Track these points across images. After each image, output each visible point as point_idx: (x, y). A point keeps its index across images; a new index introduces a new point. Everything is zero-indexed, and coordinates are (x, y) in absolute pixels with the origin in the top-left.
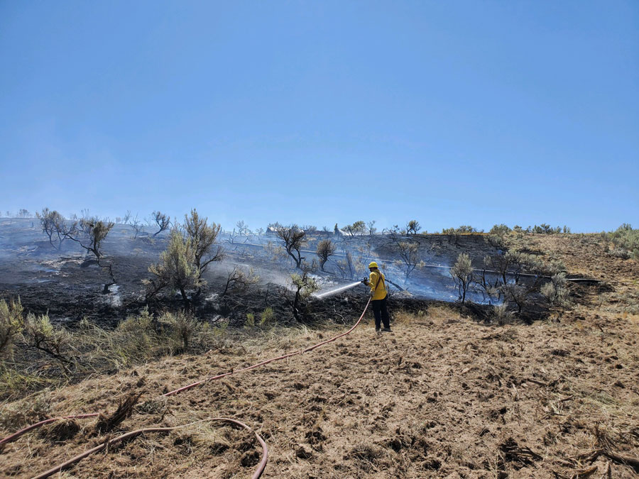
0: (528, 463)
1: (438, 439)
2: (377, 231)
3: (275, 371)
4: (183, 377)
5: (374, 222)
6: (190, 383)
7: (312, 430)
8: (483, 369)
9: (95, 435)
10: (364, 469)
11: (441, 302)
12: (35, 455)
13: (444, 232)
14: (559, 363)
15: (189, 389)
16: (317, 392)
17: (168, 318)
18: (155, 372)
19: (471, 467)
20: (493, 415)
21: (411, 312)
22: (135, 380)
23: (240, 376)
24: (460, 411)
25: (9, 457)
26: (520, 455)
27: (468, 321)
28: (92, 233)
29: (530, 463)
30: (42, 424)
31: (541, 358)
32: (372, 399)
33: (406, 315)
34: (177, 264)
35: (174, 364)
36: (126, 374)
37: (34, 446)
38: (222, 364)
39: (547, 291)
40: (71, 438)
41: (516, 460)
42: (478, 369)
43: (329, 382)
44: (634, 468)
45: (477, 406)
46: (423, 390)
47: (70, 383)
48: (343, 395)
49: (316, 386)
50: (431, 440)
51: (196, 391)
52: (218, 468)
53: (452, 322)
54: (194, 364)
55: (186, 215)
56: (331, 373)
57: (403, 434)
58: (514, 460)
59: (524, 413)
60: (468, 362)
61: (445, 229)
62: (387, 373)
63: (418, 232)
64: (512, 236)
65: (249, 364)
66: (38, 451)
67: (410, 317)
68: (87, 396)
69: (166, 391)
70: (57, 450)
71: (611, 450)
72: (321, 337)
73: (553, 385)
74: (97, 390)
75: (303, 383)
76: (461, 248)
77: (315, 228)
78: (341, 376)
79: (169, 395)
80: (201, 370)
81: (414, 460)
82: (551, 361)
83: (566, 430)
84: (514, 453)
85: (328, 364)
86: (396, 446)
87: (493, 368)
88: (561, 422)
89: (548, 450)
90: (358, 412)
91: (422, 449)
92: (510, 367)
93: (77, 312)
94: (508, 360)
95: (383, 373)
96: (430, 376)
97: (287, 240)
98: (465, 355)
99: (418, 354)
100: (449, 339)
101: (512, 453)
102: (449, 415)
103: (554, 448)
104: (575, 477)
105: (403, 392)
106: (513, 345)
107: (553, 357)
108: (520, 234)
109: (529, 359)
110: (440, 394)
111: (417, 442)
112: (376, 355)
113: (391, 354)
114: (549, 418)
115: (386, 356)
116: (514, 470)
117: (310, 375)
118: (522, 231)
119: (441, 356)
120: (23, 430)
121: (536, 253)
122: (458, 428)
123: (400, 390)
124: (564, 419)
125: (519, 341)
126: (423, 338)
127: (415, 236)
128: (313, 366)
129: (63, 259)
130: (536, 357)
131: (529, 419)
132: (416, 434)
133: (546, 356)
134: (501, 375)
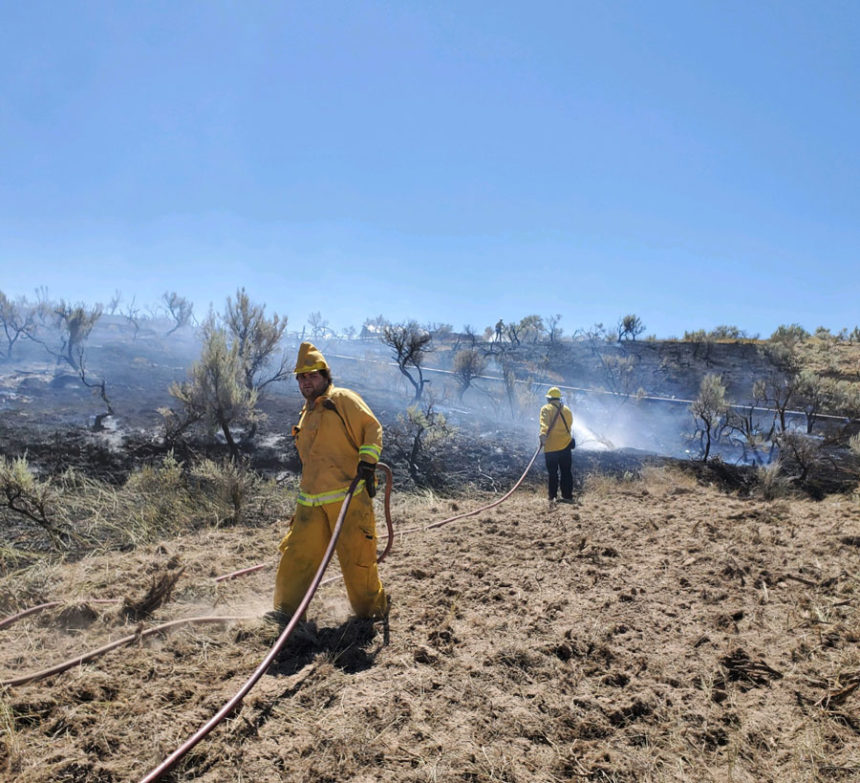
0: (761, 682)
1: (629, 650)
2: (564, 335)
4: (238, 557)
5: (559, 317)
6: (250, 565)
7: (438, 630)
8: (719, 560)
9: (122, 624)
10: (513, 678)
12: (39, 647)
13: (687, 337)
14: (850, 556)
15: (249, 573)
16: (447, 582)
17: (208, 469)
18: (193, 549)
19: (674, 684)
20: (721, 622)
21: (612, 475)
22: (163, 560)
24: (670, 615)
25: (3, 648)
26: (751, 672)
27: (710, 491)
29: (764, 682)
30: (40, 609)
31: (819, 548)
32: (532, 596)
33: (602, 478)
34: (216, 382)
35: (222, 538)
36: (148, 551)
37: (36, 636)
40: (87, 626)
41: (744, 679)
42: (710, 559)
43: (466, 570)
45: (699, 609)
46: (615, 586)
47: (65, 559)
48: (487, 587)
49: (446, 574)
50: (618, 649)
51: (259, 575)
53: (681, 492)
54: (253, 539)
55: (229, 300)
56: (469, 559)
57: (575, 638)
58: (742, 679)
59: (771, 620)
60: (697, 550)
61: (690, 332)
62: (560, 561)
63: (639, 337)
64: (810, 347)
66: (43, 642)
67: (608, 483)
68: (95, 578)
69: (213, 574)
70: (68, 641)
72: (455, 508)
73: (827, 584)
74: (108, 571)
75: (425, 571)
76: (716, 368)
77: (449, 328)
78: (486, 563)
79: (220, 580)
80: (266, 548)
81: (589, 674)
82: (837, 553)
83: (830, 643)
84: (742, 670)
85: (465, 546)
86: (563, 654)
87: (736, 559)
88: (826, 632)
89: (795, 667)
90: (509, 611)
91: (603, 661)
92: (765, 558)
93: (54, 460)
94: (764, 548)
95: (552, 560)
96: (630, 569)
97: (399, 347)
98: (692, 540)
99: (614, 537)
100: (672, 517)
101: (740, 670)
102: (651, 618)
103: (806, 664)
104: (826, 699)
105: (583, 588)
106: (780, 529)
107: (841, 548)
108: (826, 342)
109: (800, 550)
110: (642, 591)
111: (596, 651)
112: (545, 536)
113: (569, 535)
114: (808, 626)
115: (561, 538)
116: (739, 692)
117: (436, 560)
118: (830, 337)
119: (652, 541)
120: (16, 615)
121: (851, 378)
122: (663, 636)
123: (579, 585)
124: (831, 628)
125: (790, 523)
126: (627, 513)
127: (634, 343)
128: (442, 547)
129: (21, 373)
130: (814, 547)
131: (775, 628)
132: (596, 640)
133: (831, 545)
134: (747, 569)
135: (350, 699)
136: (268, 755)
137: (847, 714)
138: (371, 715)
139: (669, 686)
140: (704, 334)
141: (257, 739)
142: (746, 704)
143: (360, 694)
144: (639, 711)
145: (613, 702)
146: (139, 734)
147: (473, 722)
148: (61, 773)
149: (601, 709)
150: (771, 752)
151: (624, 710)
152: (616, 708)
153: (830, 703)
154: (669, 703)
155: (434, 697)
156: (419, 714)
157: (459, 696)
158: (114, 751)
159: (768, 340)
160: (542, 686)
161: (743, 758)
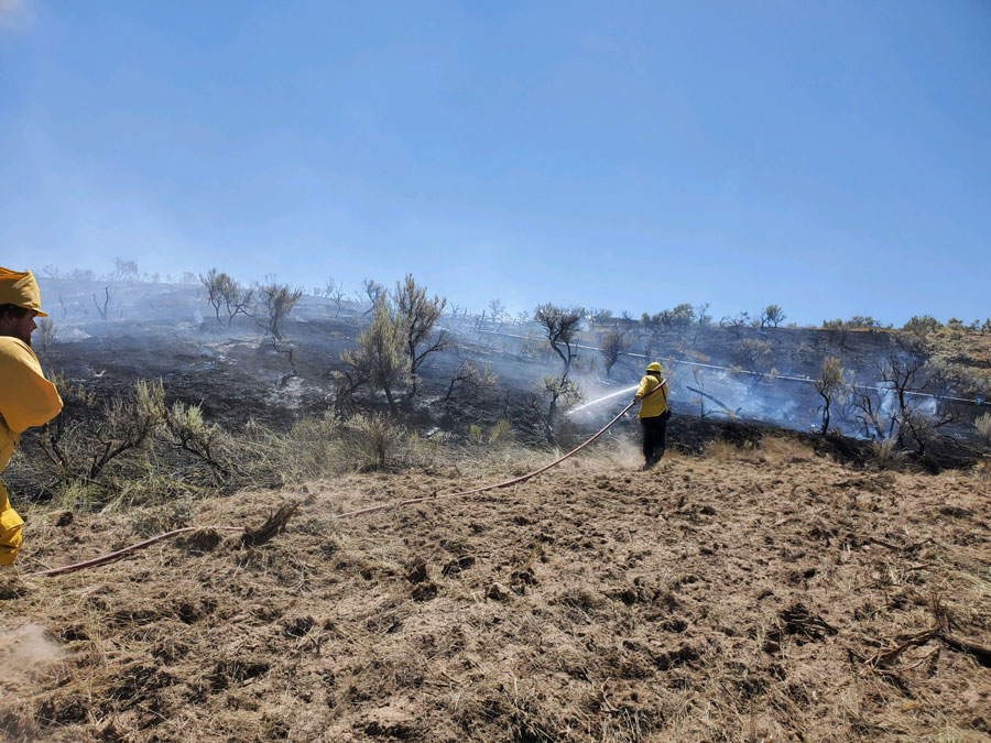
0: (817, 637)
1: (695, 599)
2: (712, 321)
3: (495, 500)
4: (367, 498)
5: (707, 306)
6: (375, 505)
7: (519, 571)
8: (808, 522)
9: (238, 549)
10: (572, 618)
11: (784, 431)
12: (167, 564)
13: (826, 325)
14: (945, 525)
15: (371, 512)
16: (545, 529)
17: (358, 422)
18: (331, 490)
19: (729, 633)
20: (794, 579)
21: (732, 442)
22: (303, 497)
23: (444, 502)
24: (746, 569)
25: (137, 564)
26: (809, 626)
27: (826, 462)
28: (272, 305)
29: (820, 637)
30: (178, 533)
31: (915, 516)
32: (619, 545)
33: (724, 446)
34: (380, 351)
35: (359, 482)
36: (293, 490)
37: (167, 554)
38: (424, 487)
39: (986, 426)
40: (210, 550)
41: (801, 633)
42: (800, 521)
43: (567, 519)
44: (978, 659)
45: (779, 565)
46: (701, 541)
47: (220, 493)
48: (580, 536)
49: (545, 523)
50: (684, 598)
51: (379, 515)
52: (381, 597)
53: (797, 461)
54: (386, 483)
55: (398, 283)
56: (573, 510)
57: (643, 585)
58: (799, 633)
59: (841, 579)
60: (791, 512)
61: (828, 321)
62: (657, 516)
63: (779, 325)
64: (942, 336)
65: (461, 490)
66: (172, 560)
67: (727, 449)
68: (238, 510)
69: (340, 511)
70: (193, 561)
71: (951, 632)
72: (577, 464)
73: (911, 550)
74: (252, 505)
75: (529, 518)
76: (850, 353)
77: (609, 313)
78: (587, 514)
79: (343, 517)
80: (394, 492)
81: (650, 619)
82: (933, 522)
83: (897, 605)
84: (800, 623)
85: (573, 498)
86: (627, 598)
87: (825, 522)
88: (894, 593)
89: (855, 625)
90: (595, 558)
91: (667, 607)
92: (855, 522)
93: (243, 412)
94: (858, 513)
95: (650, 515)
96: (724, 526)
97: (551, 326)
98: (788, 502)
99: (717, 498)
100: (779, 482)
101: (798, 624)
102: (725, 571)
103: (867, 623)
104: (876, 658)
105: (672, 541)
106: (882, 497)
107: (938, 517)
108: (957, 332)
109: (895, 517)
110: (725, 546)
111: (661, 597)
112: (652, 494)
113: (673, 493)
114: (877, 587)
115: (665, 496)
116: (795, 645)
117: (541, 509)
118: (962, 328)
119: (752, 502)
120: (157, 537)
121: (981, 364)
122: (732, 588)
123: (669, 538)
124: (900, 590)
125: (894, 492)
126: (738, 478)
127: (775, 330)
128: (550, 498)
129: (232, 341)
130: (909, 515)
131: (844, 587)
132: (664, 588)
133: (928, 514)
134: (835, 532)
135: (413, 627)
136: (321, 671)
137: (897, 674)
138: (427, 642)
139: (723, 635)
140: (840, 323)
141: (318, 656)
142: (798, 657)
143: (423, 623)
144: (686, 656)
145: (662, 646)
146: (209, 643)
147: (522, 655)
148: (127, 673)
149: (649, 651)
150: (811, 705)
151: (671, 653)
152: (664, 651)
153: (880, 661)
154: (719, 650)
155: (492, 630)
156: (473, 645)
157: (516, 630)
158: (181, 657)
159: (901, 330)
160: (598, 626)
161: (775, 708)
